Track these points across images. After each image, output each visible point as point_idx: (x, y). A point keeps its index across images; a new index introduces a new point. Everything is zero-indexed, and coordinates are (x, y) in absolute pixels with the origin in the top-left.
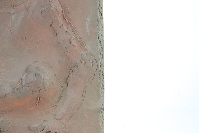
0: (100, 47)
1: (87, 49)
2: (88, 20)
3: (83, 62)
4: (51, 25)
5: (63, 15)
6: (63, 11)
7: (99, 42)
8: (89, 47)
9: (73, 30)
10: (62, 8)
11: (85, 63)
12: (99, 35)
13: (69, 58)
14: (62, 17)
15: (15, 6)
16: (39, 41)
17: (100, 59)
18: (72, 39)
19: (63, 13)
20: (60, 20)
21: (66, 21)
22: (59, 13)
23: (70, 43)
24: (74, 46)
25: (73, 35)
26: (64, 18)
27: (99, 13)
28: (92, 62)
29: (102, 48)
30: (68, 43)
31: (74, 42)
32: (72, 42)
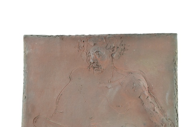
0: (176, 114)
1: (166, 115)
2: (168, 94)
3: (164, 125)
4: (139, 97)
5: (149, 90)
6: (148, 87)
7: (175, 110)
8: (168, 114)
9: (156, 101)
10: (148, 85)
11: (165, 126)
12: (176, 106)
13: (152, 121)
14: (147, 92)
15: (112, 82)
16: (129, 108)
17: (177, 123)
18: (155, 108)
19: (148, 88)
20: (146, 93)
21: (151, 95)
22: (146, 88)
23: (154, 110)
24: (157, 113)
25: (156, 105)
26: (149, 92)
27: (175, 89)
28: (171, 125)
29: (177, 115)
30: (152, 110)
31: (157, 110)
32: (155, 110)
